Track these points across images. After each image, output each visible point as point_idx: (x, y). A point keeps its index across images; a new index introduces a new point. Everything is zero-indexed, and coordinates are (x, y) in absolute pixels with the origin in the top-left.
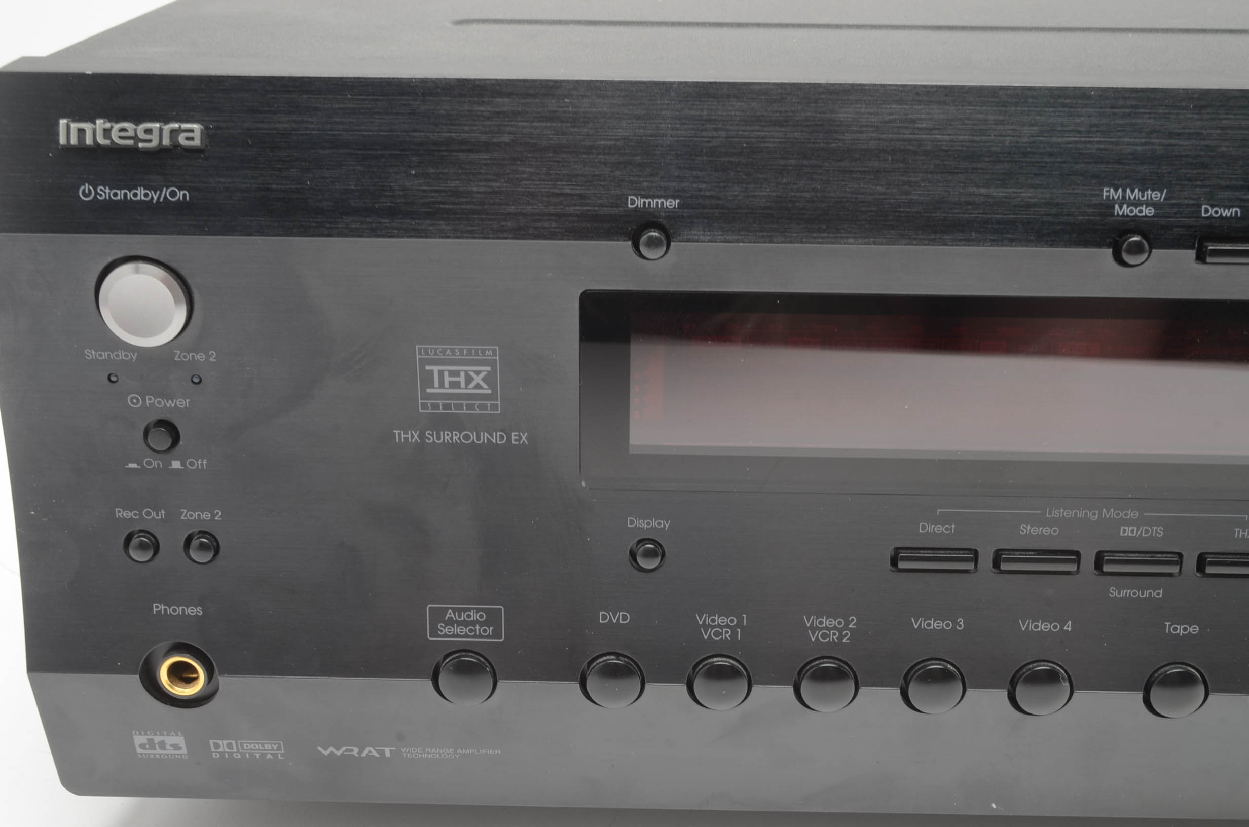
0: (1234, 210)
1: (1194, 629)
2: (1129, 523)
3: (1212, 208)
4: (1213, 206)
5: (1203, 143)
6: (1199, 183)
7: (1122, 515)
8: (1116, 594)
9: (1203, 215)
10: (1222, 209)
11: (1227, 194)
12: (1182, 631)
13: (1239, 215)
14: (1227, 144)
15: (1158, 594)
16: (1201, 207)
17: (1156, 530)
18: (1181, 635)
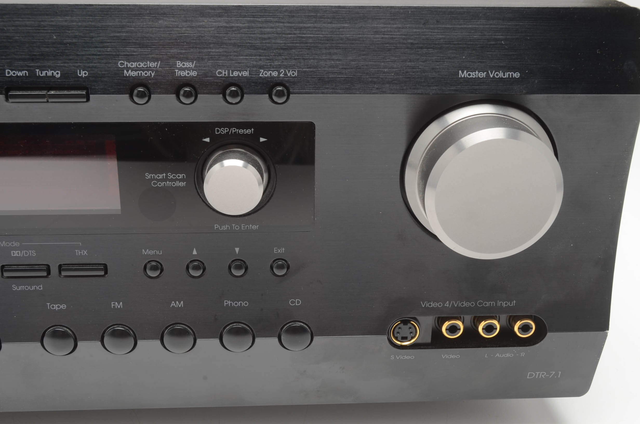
0: (24, 72)
1: (63, 307)
2: (15, 249)
3: (12, 71)
4: (12, 70)
5: (5, 34)
6: (4, 57)
7: (10, 244)
8: (16, 288)
9: (7, 75)
10: (17, 72)
11: (21, 63)
12: (57, 308)
13: (27, 75)
14: (19, 35)
15: (40, 288)
16: (5, 71)
17: (31, 252)
18: (57, 310)
